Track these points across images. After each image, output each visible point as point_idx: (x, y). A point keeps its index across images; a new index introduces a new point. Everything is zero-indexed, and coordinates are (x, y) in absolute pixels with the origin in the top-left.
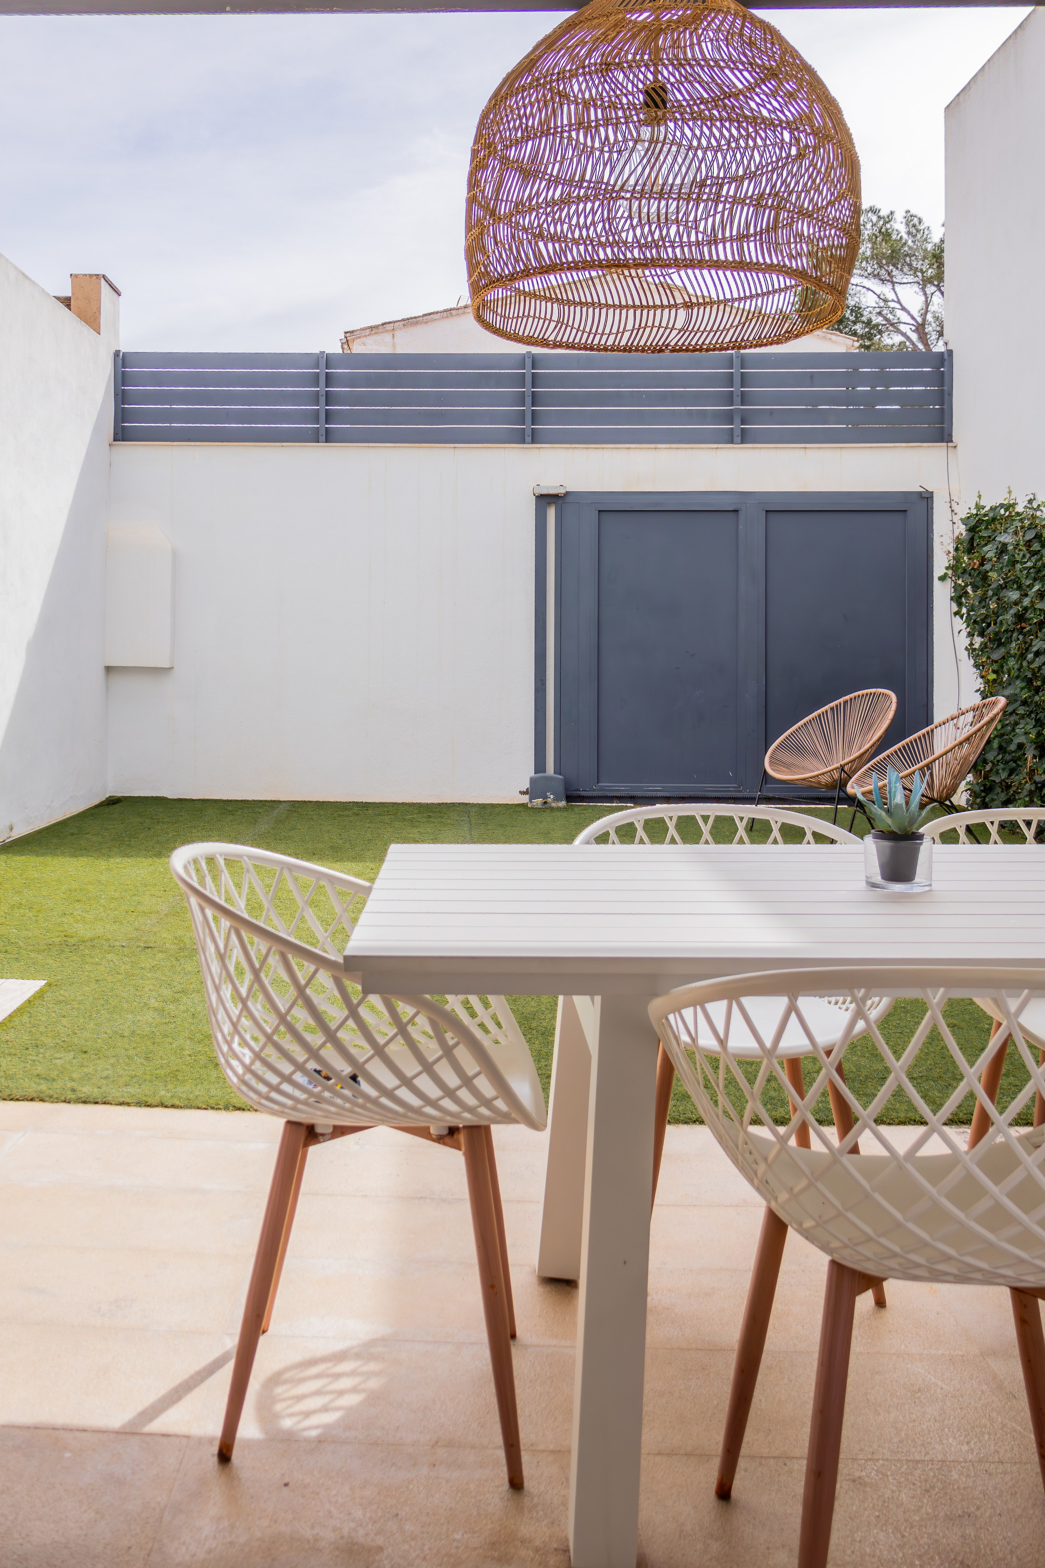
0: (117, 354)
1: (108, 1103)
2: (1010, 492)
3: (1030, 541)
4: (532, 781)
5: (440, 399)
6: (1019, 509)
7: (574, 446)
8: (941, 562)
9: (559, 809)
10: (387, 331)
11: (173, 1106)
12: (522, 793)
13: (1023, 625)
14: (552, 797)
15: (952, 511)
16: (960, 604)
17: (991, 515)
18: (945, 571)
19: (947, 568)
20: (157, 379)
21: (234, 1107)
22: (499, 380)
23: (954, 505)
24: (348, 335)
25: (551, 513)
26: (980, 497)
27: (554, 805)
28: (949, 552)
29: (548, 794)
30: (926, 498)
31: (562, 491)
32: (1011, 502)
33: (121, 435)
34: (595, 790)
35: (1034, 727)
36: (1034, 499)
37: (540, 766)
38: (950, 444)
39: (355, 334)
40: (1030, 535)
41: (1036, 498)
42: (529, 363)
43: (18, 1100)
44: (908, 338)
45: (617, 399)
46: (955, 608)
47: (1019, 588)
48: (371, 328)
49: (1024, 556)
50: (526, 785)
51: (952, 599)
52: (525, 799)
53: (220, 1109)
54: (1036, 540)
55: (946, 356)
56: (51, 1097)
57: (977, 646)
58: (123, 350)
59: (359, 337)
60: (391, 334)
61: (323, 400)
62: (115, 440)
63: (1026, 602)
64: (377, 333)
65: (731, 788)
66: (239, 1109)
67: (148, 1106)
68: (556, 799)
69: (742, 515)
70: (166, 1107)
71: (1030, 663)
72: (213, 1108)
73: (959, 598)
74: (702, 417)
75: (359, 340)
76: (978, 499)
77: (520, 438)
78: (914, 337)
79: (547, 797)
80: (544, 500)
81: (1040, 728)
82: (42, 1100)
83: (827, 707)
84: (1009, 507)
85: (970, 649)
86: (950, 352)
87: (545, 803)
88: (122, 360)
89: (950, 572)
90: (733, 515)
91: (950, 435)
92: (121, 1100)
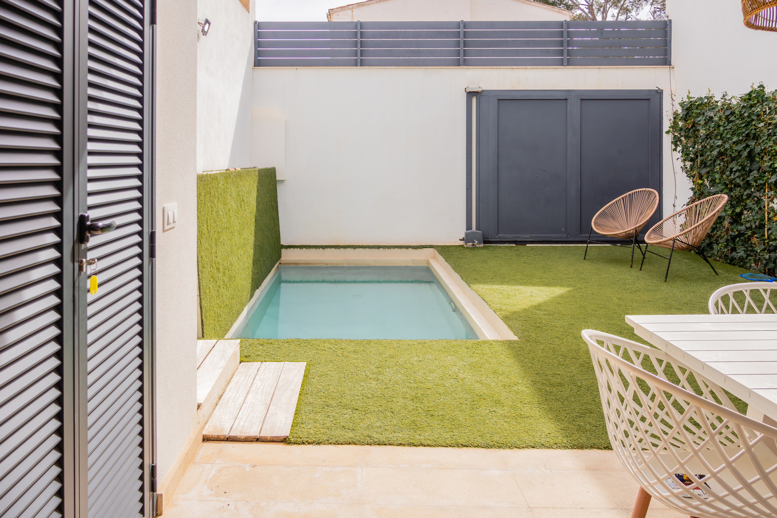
0: (255, 23)
1: (392, 445)
2: (710, 91)
3: (728, 115)
4: (466, 234)
5: (418, 44)
6: (716, 99)
7: (485, 67)
8: (667, 125)
9: (480, 248)
10: (349, 9)
11: (428, 445)
12: (461, 240)
13: (723, 157)
14: (477, 242)
15: (672, 99)
16: (676, 145)
17: (700, 102)
18: (669, 129)
19: (670, 127)
20: (275, 35)
21: (461, 445)
22: (447, 35)
23: (673, 96)
24: (330, 11)
25: (474, 100)
26: (689, 92)
27: (477, 246)
28: (671, 120)
29: (475, 240)
30: (659, 93)
31: (480, 90)
32: (710, 96)
33: (258, 63)
34: (496, 238)
35: (730, 208)
36: (727, 95)
37: (469, 227)
38: (671, 66)
39: (334, 10)
40: (728, 113)
41: (727, 94)
42: (462, 26)
43: (342, 444)
44: (584, 12)
45: (506, 44)
46: (674, 147)
47: (722, 138)
48: (342, 7)
49: (724, 123)
50: (463, 236)
51: (672, 142)
52: (462, 243)
53: (454, 446)
54: (731, 115)
55: (668, 23)
56: (359, 441)
57: (688, 167)
58: (259, 21)
59: (336, 12)
60: (351, 10)
61: (359, 45)
62: (255, 66)
63: (727, 146)
64: (344, 10)
65: (563, 236)
66: (465, 446)
67: (415, 446)
68: (479, 243)
69: (569, 101)
70: (425, 446)
71: (728, 176)
72: (450, 446)
73: (676, 142)
74: (548, 53)
75: (336, 13)
76: (688, 94)
77: (458, 63)
78: (587, 11)
79: (474, 242)
80: (471, 94)
81: (733, 209)
82: (355, 444)
83: (620, 197)
84: (709, 98)
85: (684, 168)
86: (670, 21)
87: (474, 245)
88: (258, 25)
89: (671, 129)
90: (564, 101)
91: (670, 62)
92: (399, 442)
